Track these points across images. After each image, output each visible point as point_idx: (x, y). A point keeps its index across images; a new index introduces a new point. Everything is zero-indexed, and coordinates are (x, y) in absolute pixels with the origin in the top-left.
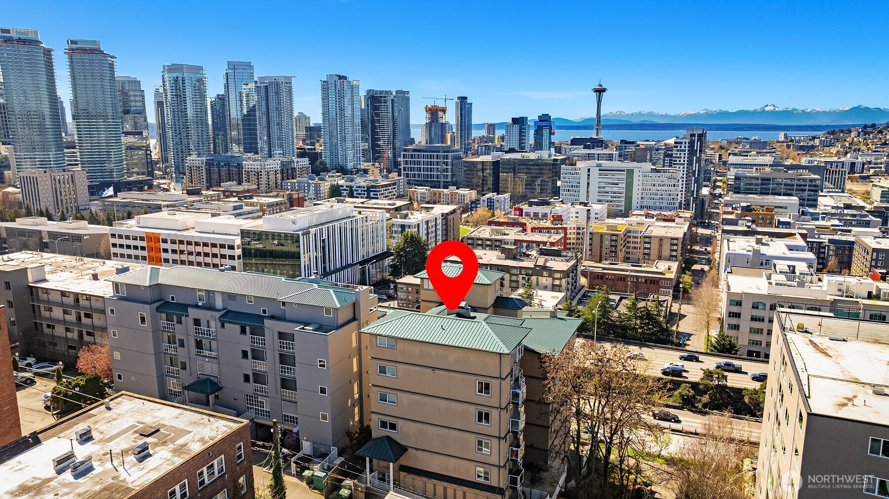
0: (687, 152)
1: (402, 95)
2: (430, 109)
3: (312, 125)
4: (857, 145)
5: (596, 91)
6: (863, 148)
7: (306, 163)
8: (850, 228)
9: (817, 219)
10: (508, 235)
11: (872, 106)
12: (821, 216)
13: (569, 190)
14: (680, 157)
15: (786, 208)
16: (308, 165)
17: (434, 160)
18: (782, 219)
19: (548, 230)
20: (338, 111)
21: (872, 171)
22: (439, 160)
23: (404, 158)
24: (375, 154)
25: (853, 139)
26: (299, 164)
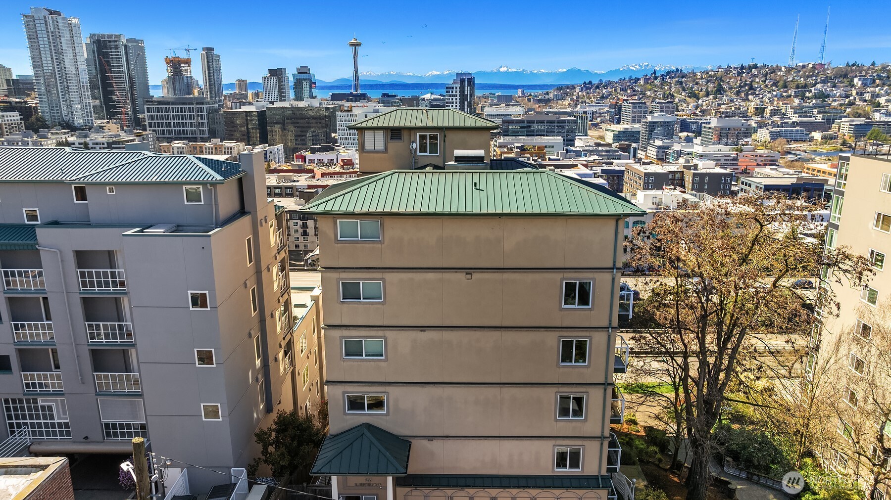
0: (458, 97)
1: (135, 44)
2: (171, 61)
3: (14, 77)
4: (582, 98)
5: (352, 45)
6: (588, 101)
7: (15, 118)
8: (611, 161)
9: (580, 156)
10: (298, 181)
11: (582, 69)
12: (583, 153)
13: (346, 138)
14: (453, 103)
15: (553, 147)
16: (19, 121)
17: (186, 114)
18: (552, 157)
19: (340, 174)
20: (54, 55)
21: (599, 119)
22: (192, 114)
23: (148, 112)
24: (109, 110)
25: (578, 93)
26: (6, 119)
